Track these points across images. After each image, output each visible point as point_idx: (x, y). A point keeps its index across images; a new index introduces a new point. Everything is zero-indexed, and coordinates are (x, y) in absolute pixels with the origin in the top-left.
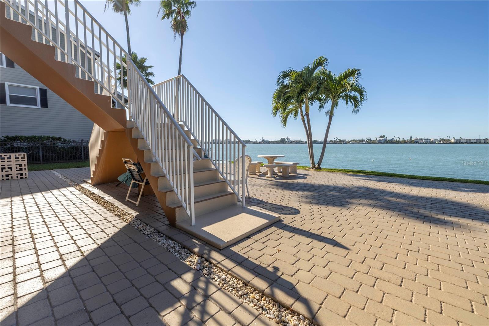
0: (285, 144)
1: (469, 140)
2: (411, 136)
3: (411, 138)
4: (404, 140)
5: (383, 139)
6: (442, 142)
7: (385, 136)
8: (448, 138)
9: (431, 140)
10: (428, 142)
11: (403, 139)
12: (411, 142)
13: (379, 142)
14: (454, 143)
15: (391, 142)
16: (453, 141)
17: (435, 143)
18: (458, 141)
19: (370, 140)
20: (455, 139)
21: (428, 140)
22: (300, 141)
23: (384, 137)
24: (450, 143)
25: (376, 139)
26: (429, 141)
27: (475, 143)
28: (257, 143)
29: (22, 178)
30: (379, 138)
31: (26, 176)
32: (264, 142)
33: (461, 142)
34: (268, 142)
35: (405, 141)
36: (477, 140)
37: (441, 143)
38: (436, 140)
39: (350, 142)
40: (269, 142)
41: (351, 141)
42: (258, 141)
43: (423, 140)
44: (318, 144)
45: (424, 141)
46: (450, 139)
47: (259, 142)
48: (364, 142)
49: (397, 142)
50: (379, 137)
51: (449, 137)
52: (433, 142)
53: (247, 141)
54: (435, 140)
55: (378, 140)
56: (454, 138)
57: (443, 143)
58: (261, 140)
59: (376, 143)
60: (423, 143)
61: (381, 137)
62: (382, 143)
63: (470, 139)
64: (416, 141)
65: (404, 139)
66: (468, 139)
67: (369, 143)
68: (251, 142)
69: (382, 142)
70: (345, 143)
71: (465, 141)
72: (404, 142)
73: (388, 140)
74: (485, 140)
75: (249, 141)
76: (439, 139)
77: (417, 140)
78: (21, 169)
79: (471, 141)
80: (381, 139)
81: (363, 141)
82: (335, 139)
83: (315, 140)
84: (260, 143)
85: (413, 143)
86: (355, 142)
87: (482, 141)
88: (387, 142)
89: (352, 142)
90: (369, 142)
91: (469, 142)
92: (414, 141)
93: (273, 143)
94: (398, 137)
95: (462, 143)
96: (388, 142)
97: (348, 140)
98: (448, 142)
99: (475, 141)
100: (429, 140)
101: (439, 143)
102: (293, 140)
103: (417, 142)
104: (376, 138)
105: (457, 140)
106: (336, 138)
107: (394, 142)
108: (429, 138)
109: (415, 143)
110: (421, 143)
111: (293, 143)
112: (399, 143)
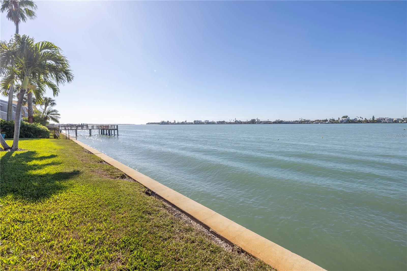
0: (255, 124)
2: (373, 116)
3: (373, 118)
4: (367, 120)
5: (345, 119)
6: (405, 121)
7: (348, 116)
9: (394, 120)
10: (391, 121)
11: (365, 119)
12: (373, 121)
13: (342, 122)
15: (354, 122)
17: (398, 122)
19: (334, 120)
21: (391, 119)
22: (268, 122)
23: (346, 117)
25: (339, 119)
26: (392, 121)
28: (231, 124)
30: (342, 118)
32: (237, 123)
34: (240, 123)
35: (368, 121)
37: (405, 123)
38: (399, 119)
39: (313, 122)
40: (242, 122)
41: (315, 121)
42: (232, 121)
43: (386, 120)
44: (284, 124)
45: (388, 121)
48: (327, 122)
49: (360, 122)
52: (396, 122)
53: (222, 122)
54: (398, 120)
55: (340, 120)
58: (234, 121)
59: (339, 123)
60: (386, 123)
61: (344, 117)
62: (345, 123)
64: (378, 121)
65: (367, 119)
67: (332, 123)
68: (226, 122)
69: (344, 121)
70: (309, 123)
72: (367, 122)
73: (351, 120)
75: (224, 122)
76: (402, 119)
77: (379, 119)
80: (344, 119)
81: (326, 120)
82: (301, 120)
83: (281, 121)
84: (233, 123)
85: (376, 123)
88: (349, 121)
89: (316, 122)
90: (333, 122)
92: (376, 120)
93: (245, 123)
94: (360, 117)
96: (351, 122)
97: (312, 121)
100: (392, 119)
101: (403, 122)
106: (301, 119)
107: (356, 122)
108: (392, 118)
109: (377, 122)
110: (384, 123)
111: (262, 123)
112: (361, 123)
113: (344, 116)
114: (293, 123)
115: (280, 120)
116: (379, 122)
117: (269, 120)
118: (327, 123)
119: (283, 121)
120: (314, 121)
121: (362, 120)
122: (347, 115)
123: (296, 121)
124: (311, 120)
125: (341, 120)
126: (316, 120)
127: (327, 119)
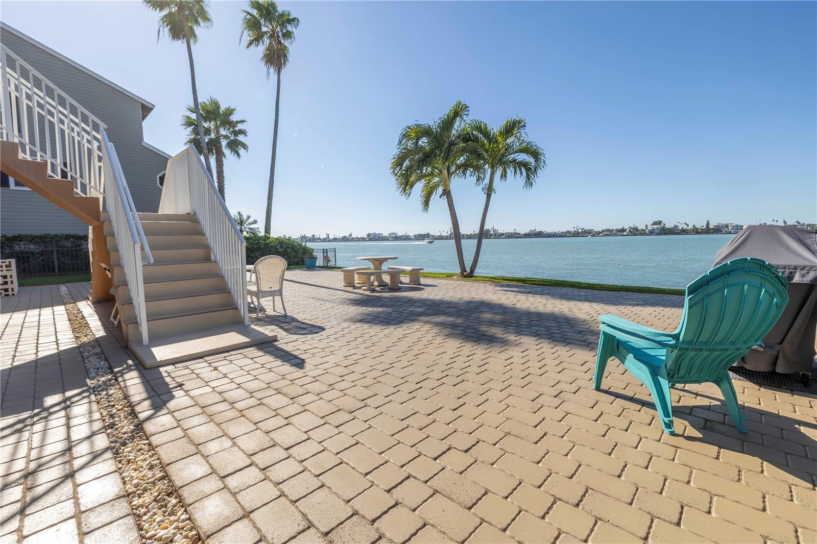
0: (489, 238)
2: (708, 221)
3: (708, 224)
4: (696, 228)
5: (658, 228)
11: (694, 226)
13: (652, 233)
15: (673, 231)
19: (636, 229)
21: (738, 226)
22: (514, 233)
23: (660, 223)
28: (442, 239)
29: (8, 295)
30: (652, 225)
31: (13, 293)
35: (698, 229)
39: (600, 233)
41: (603, 231)
43: (730, 228)
44: (546, 237)
45: (732, 229)
47: (446, 237)
48: (625, 233)
49: (684, 232)
51: (777, 221)
53: (425, 235)
55: (649, 228)
59: (647, 235)
60: (730, 233)
61: (655, 223)
64: (716, 230)
65: (696, 226)
67: (635, 235)
68: (433, 236)
69: (656, 231)
70: (592, 235)
72: (696, 231)
73: (668, 229)
78: (6, 283)
81: (623, 230)
82: (575, 229)
83: (539, 232)
85: (712, 233)
86: (609, 233)
89: (605, 233)
90: (635, 232)
92: (713, 229)
94: (685, 223)
97: (597, 230)
100: (740, 226)
102: (504, 232)
104: (647, 226)
106: (576, 227)
108: (740, 224)
109: (715, 232)
110: (726, 233)
111: (503, 237)
112: (687, 233)
114: (563, 237)
115: (538, 230)
117: (516, 231)
118: (625, 235)
119: (543, 233)
120: (601, 231)
121: (687, 228)
122: (660, 220)
123: (568, 232)
124: (595, 230)
125: (651, 230)
126: (604, 229)
127: (625, 228)
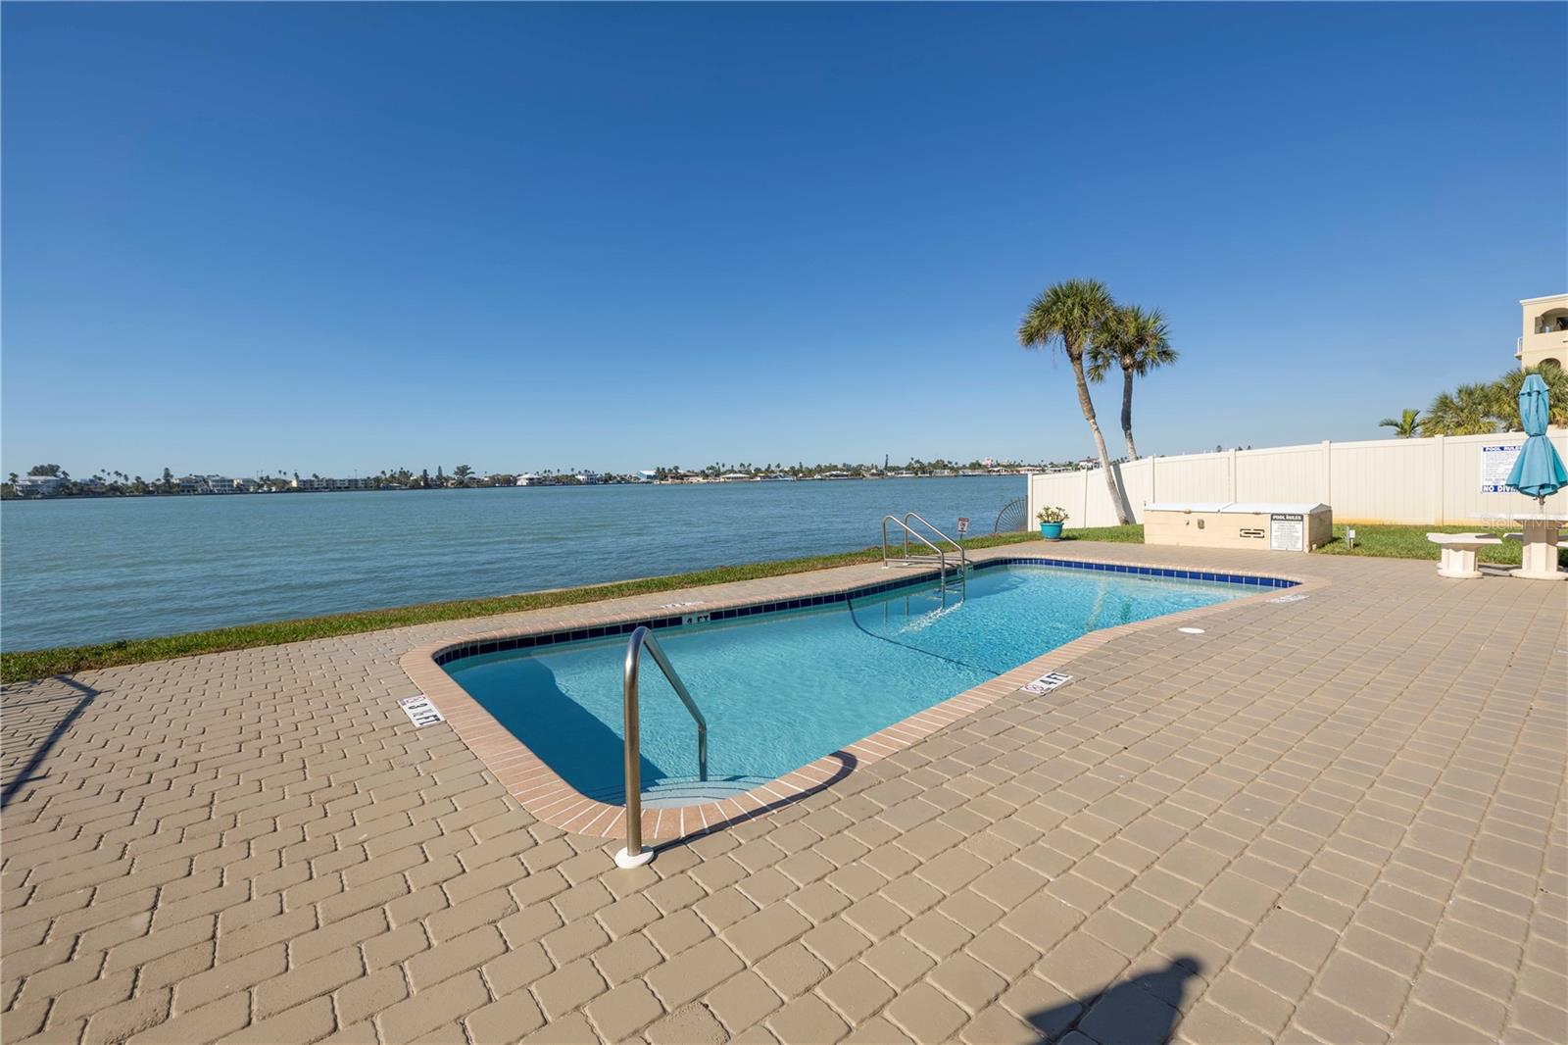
1: (334, 481)
6: (265, 488)
7: (58, 467)
8: (283, 477)
9: (235, 483)
10: (226, 487)
12: (168, 488)
14: (298, 490)
16: (294, 484)
17: (248, 490)
18: (308, 486)
20: (301, 478)
24: (290, 490)
25: (14, 481)
26: (229, 486)
27: (347, 488)
33: (316, 486)
36: (349, 481)
37: (265, 492)
38: (248, 482)
46: (287, 478)
50: (30, 470)
52: (242, 489)
54: (246, 484)
56: (296, 476)
57: (270, 491)
62: (45, 497)
63: (335, 479)
66: (330, 480)
71: (325, 485)
74: (365, 480)
76: (258, 480)
79: (339, 485)
80: (40, 479)
87: (360, 485)
88: (66, 490)
91: (332, 486)
95: (317, 490)
96: (74, 492)
98: (284, 487)
99: (347, 485)
101: (260, 491)
103: (189, 487)
105: (304, 481)
107: (98, 493)
113: (42, 467)
116: (188, 491)
